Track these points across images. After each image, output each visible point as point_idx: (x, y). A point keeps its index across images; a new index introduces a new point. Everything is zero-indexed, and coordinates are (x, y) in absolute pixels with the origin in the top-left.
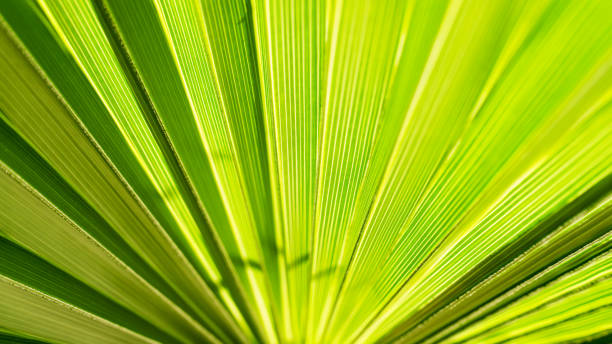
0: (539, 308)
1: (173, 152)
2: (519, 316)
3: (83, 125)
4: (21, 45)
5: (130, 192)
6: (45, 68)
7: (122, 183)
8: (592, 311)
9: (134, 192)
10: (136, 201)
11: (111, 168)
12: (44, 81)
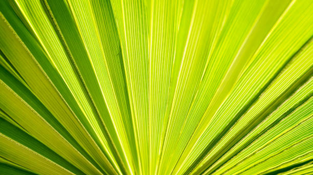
0: (235, 166)
1: (95, 107)
2: (228, 170)
3: (60, 94)
4: (37, 62)
5: (79, 122)
6: (46, 72)
7: (76, 118)
8: (255, 165)
9: (80, 122)
10: (81, 126)
11: (72, 112)
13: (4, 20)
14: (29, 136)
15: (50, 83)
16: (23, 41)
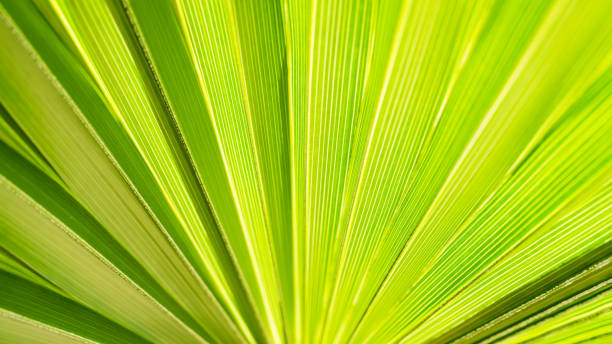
3: (133, 187)
12: (103, 150)
13: (12, 29)
14: (65, 299)
15: (111, 162)
16: (55, 72)
